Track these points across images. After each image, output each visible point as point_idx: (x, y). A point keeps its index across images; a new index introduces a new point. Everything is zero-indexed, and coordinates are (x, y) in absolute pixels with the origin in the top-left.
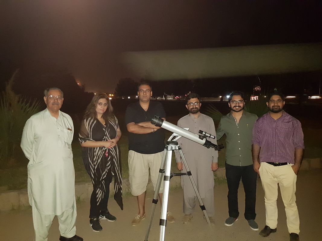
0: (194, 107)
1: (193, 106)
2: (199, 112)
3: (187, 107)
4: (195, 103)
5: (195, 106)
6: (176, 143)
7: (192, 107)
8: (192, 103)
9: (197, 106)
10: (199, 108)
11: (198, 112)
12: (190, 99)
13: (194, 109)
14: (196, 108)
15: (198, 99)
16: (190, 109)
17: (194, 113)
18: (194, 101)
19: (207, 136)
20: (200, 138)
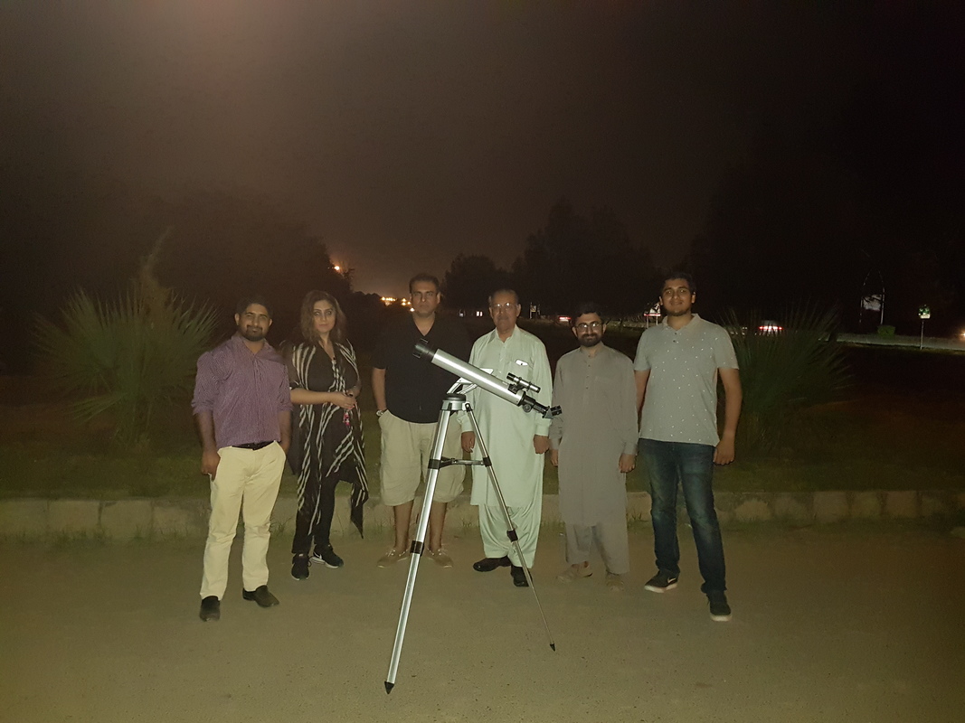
0: (589, 332)
1: (587, 331)
2: (601, 344)
3: (575, 332)
4: (593, 323)
5: (592, 330)
6: (463, 398)
7: (584, 333)
8: (585, 324)
9: (595, 331)
10: (600, 335)
11: (598, 342)
12: (580, 315)
13: (590, 337)
14: (593, 334)
15: (599, 315)
16: (580, 337)
17: (590, 345)
18: (588, 320)
19: (523, 387)
20: (510, 389)
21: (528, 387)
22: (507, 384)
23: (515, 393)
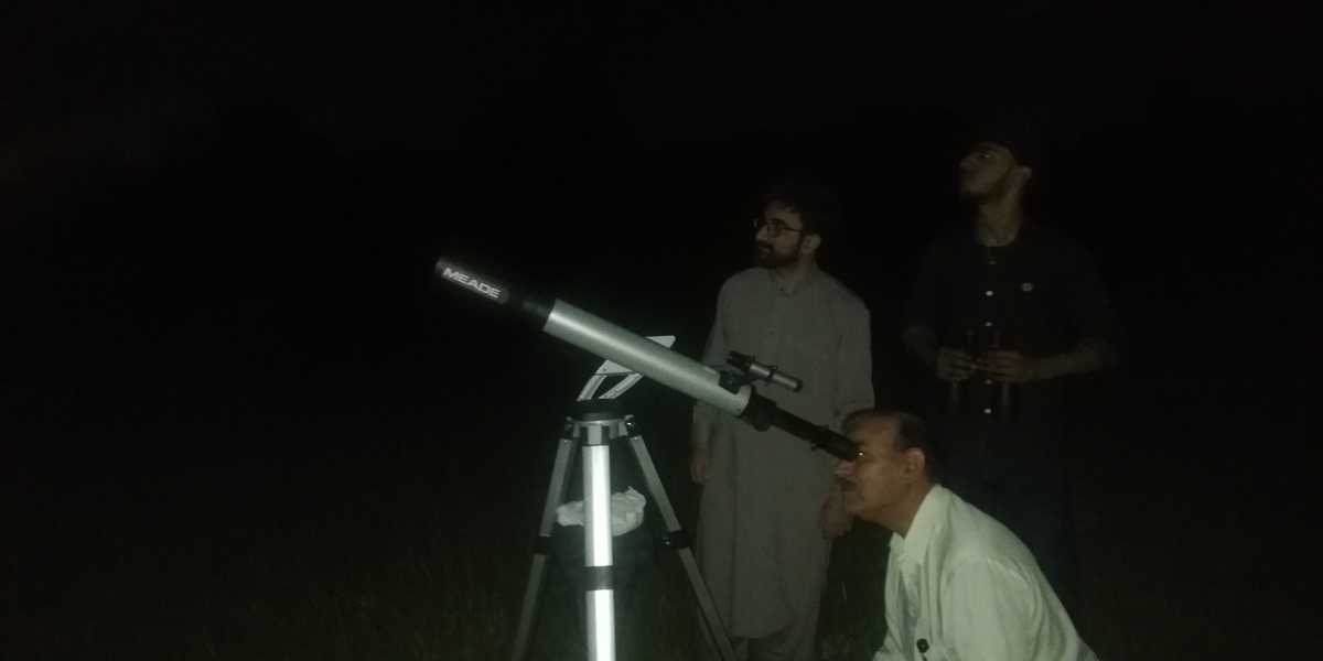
19: (757, 376)
20: (723, 384)
21: (769, 379)
22: (714, 372)
23: (735, 391)
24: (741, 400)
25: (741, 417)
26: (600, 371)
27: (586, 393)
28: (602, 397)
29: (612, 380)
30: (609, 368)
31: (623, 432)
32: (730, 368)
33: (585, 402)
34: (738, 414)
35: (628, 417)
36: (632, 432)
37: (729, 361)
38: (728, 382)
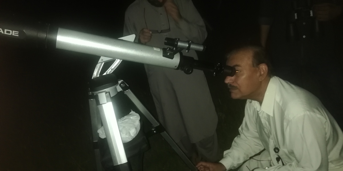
19: (182, 48)
20: (165, 55)
21: (188, 48)
22: (159, 50)
23: (172, 58)
24: (176, 60)
25: (178, 69)
26: (100, 61)
27: (96, 73)
28: (105, 74)
29: (107, 65)
30: (103, 59)
31: (119, 89)
32: (166, 47)
33: (96, 78)
34: (177, 67)
35: (120, 82)
36: (125, 89)
37: (166, 44)
38: (168, 53)
